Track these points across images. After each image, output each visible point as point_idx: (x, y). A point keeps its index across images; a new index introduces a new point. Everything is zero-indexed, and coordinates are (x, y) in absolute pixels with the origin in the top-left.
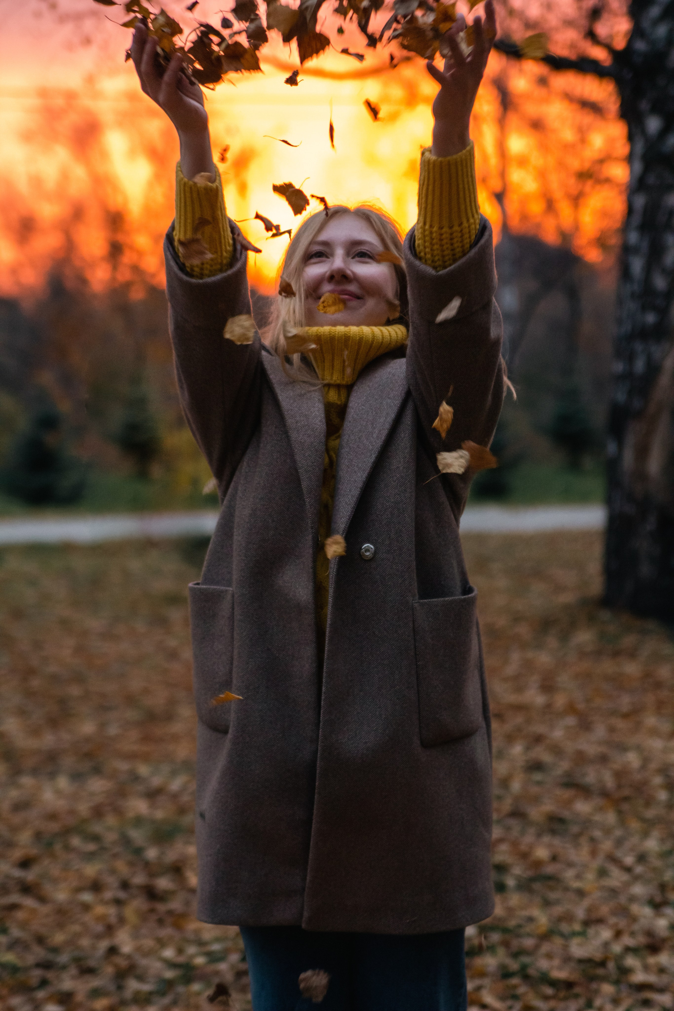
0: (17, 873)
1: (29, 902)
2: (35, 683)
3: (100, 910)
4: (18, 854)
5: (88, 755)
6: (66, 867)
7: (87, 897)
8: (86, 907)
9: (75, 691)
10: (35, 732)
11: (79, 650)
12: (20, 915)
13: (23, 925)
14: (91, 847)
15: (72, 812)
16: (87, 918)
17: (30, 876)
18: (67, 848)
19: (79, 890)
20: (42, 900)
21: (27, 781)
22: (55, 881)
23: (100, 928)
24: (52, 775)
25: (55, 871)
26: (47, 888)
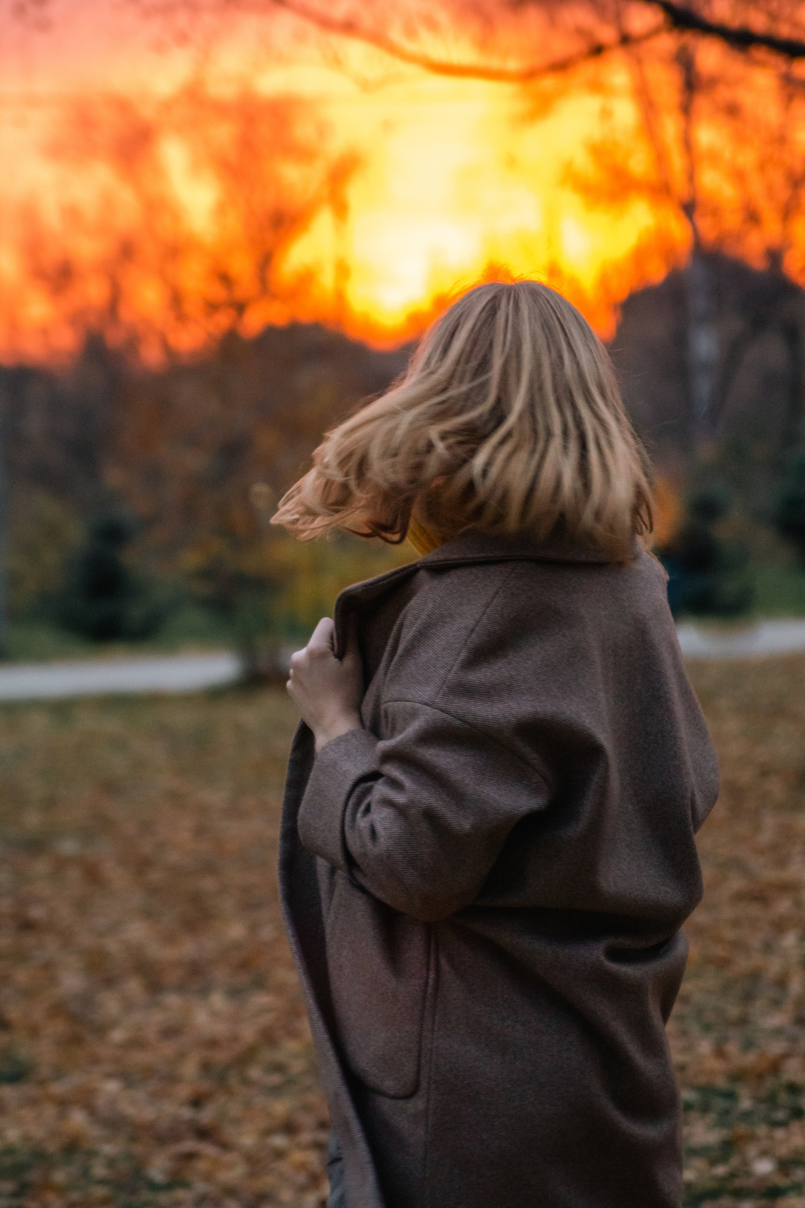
0: (186, 1113)
1: (208, 1149)
2: (155, 876)
3: (298, 1156)
4: (184, 1091)
5: (244, 965)
6: (248, 1105)
7: (279, 1141)
8: (279, 1154)
9: (208, 884)
10: (170, 939)
11: (200, 831)
12: (201, 1166)
13: (208, 1177)
14: (275, 1079)
15: (234, 1038)
16: (284, 1166)
17: (206, 1116)
18: (246, 1082)
19: (268, 1132)
20: (225, 1146)
21: (173, 1000)
22: (237, 1122)
23: (301, 1178)
24: (204, 992)
25: (235, 1109)
26: (229, 1132)
